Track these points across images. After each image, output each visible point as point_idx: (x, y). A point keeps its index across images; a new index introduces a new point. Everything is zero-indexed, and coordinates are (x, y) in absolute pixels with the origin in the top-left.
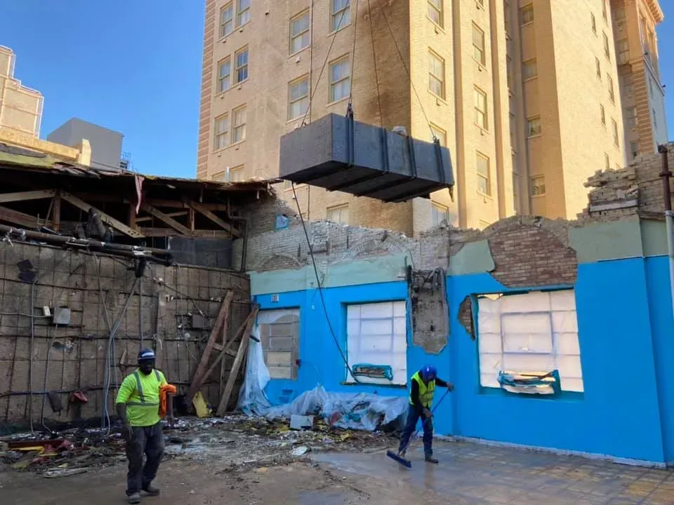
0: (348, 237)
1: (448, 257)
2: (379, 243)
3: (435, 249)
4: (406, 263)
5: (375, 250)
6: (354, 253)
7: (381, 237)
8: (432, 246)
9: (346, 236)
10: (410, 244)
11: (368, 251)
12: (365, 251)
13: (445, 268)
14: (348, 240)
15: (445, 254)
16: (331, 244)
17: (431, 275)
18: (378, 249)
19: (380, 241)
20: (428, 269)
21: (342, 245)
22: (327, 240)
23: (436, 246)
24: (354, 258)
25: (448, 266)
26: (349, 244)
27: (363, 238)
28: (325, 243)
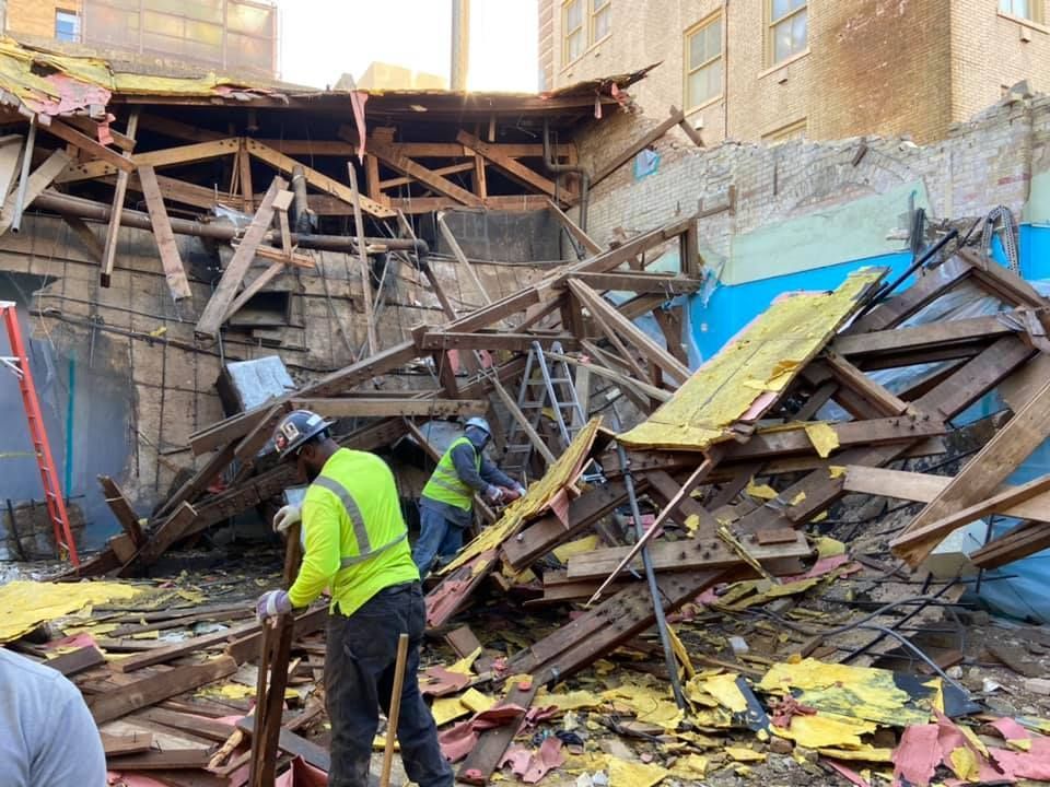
0: (776, 169)
1: (1028, 177)
2: (845, 171)
3: (991, 161)
4: (912, 206)
5: (839, 187)
6: (790, 202)
7: (853, 155)
8: (983, 155)
9: (772, 168)
10: (924, 163)
11: (821, 194)
12: (814, 195)
13: (1016, 206)
14: (776, 175)
15: (1018, 170)
16: (741, 190)
17: (977, 229)
18: (845, 185)
19: (850, 166)
20: (971, 214)
21: (764, 189)
22: (732, 183)
23: (995, 152)
24: (788, 215)
25: (1027, 199)
26: (779, 183)
27: (809, 165)
28: (726, 191)
